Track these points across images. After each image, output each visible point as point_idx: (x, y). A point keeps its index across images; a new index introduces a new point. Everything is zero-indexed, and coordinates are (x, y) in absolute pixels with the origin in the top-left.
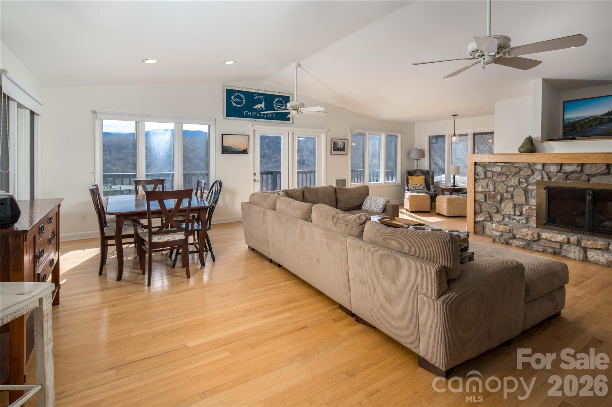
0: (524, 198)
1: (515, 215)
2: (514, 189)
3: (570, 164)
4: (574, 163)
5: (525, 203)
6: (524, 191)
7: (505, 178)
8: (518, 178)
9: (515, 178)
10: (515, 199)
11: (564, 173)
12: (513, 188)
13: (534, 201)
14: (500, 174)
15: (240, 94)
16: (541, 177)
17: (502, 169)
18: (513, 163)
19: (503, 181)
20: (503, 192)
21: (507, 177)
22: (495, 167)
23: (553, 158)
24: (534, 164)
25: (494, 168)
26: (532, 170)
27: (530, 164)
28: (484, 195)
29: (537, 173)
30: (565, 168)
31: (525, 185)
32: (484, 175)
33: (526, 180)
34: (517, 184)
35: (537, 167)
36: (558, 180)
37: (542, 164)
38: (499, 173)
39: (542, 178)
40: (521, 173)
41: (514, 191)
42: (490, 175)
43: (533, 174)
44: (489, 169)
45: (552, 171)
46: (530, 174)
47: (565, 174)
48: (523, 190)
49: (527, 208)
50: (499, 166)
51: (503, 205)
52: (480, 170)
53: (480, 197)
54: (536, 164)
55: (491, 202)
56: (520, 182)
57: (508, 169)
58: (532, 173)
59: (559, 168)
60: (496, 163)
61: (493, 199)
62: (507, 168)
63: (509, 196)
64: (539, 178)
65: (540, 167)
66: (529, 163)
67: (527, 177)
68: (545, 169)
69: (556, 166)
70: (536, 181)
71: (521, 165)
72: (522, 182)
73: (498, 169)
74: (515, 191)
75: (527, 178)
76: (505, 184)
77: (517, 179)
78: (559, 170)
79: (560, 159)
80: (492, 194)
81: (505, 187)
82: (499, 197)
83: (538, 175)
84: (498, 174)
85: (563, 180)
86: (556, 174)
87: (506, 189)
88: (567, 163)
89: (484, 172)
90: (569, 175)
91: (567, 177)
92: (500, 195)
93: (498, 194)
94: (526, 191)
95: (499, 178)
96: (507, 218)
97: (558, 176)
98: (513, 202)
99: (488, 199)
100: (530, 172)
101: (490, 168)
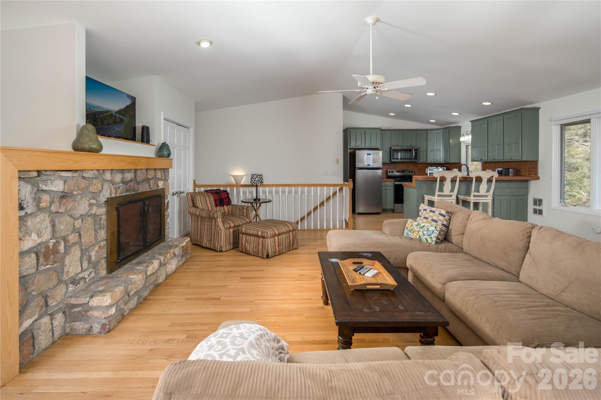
1: (82, 271)
2: (82, 220)
3: (128, 171)
4: (131, 169)
5: (94, 242)
7: (73, 203)
11: (124, 183)
13: (103, 232)
14: (64, 196)
16: (109, 191)
17: (65, 183)
18: (81, 170)
19: (69, 209)
20: (67, 233)
21: (75, 200)
22: (54, 180)
24: (102, 171)
25: (52, 184)
26: (101, 182)
27: (99, 171)
28: (35, 255)
29: (105, 186)
30: (126, 176)
32: (36, 203)
33: (96, 201)
34: (88, 209)
35: (106, 177)
36: (122, 193)
37: (109, 171)
38: (61, 194)
39: (111, 193)
40: (91, 189)
42: (46, 202)
43: (102, 188)
44: (44, 187)
45: (117, 181)
46: (100, 189)
48: (92, 219)
49: (97, 248)
50: (61, 177)
51: (67, 260)
52: (26, 191)
54: (104, 172)
55: (48, 266)
56: (89, 206)
59: (122, 176)
60: (57, 171)
61: (54, 255)
63: (75, 239)
64: (108, 195)
67: (96, 194)
68: (112, 179)
69: (121, 174)
70: (106, 200)
71: (89, 174)
72: (92, 205)
73: (58, 186)
75: (96, 196)
76: (71, 216)
77: (86, 201)
78: (122, 179)
80: (51, 244)
81: (72, 221)
82: (62, 248)
83: (107, 189)
84: (61, 197)
86: (120, 185)
87: (73, 225)
88: (126, 169)
89: (34, 195)
90: (127, 185)
91: (126, 187)
92: (64, 242)
93: (60, 240)
94: (95, 221)
95: (64, 206)
96: (71, 285)
97: (121, 187)
98: (81, 246)
99: (41, 260)
100: (99, 185)
101: (46, 186)
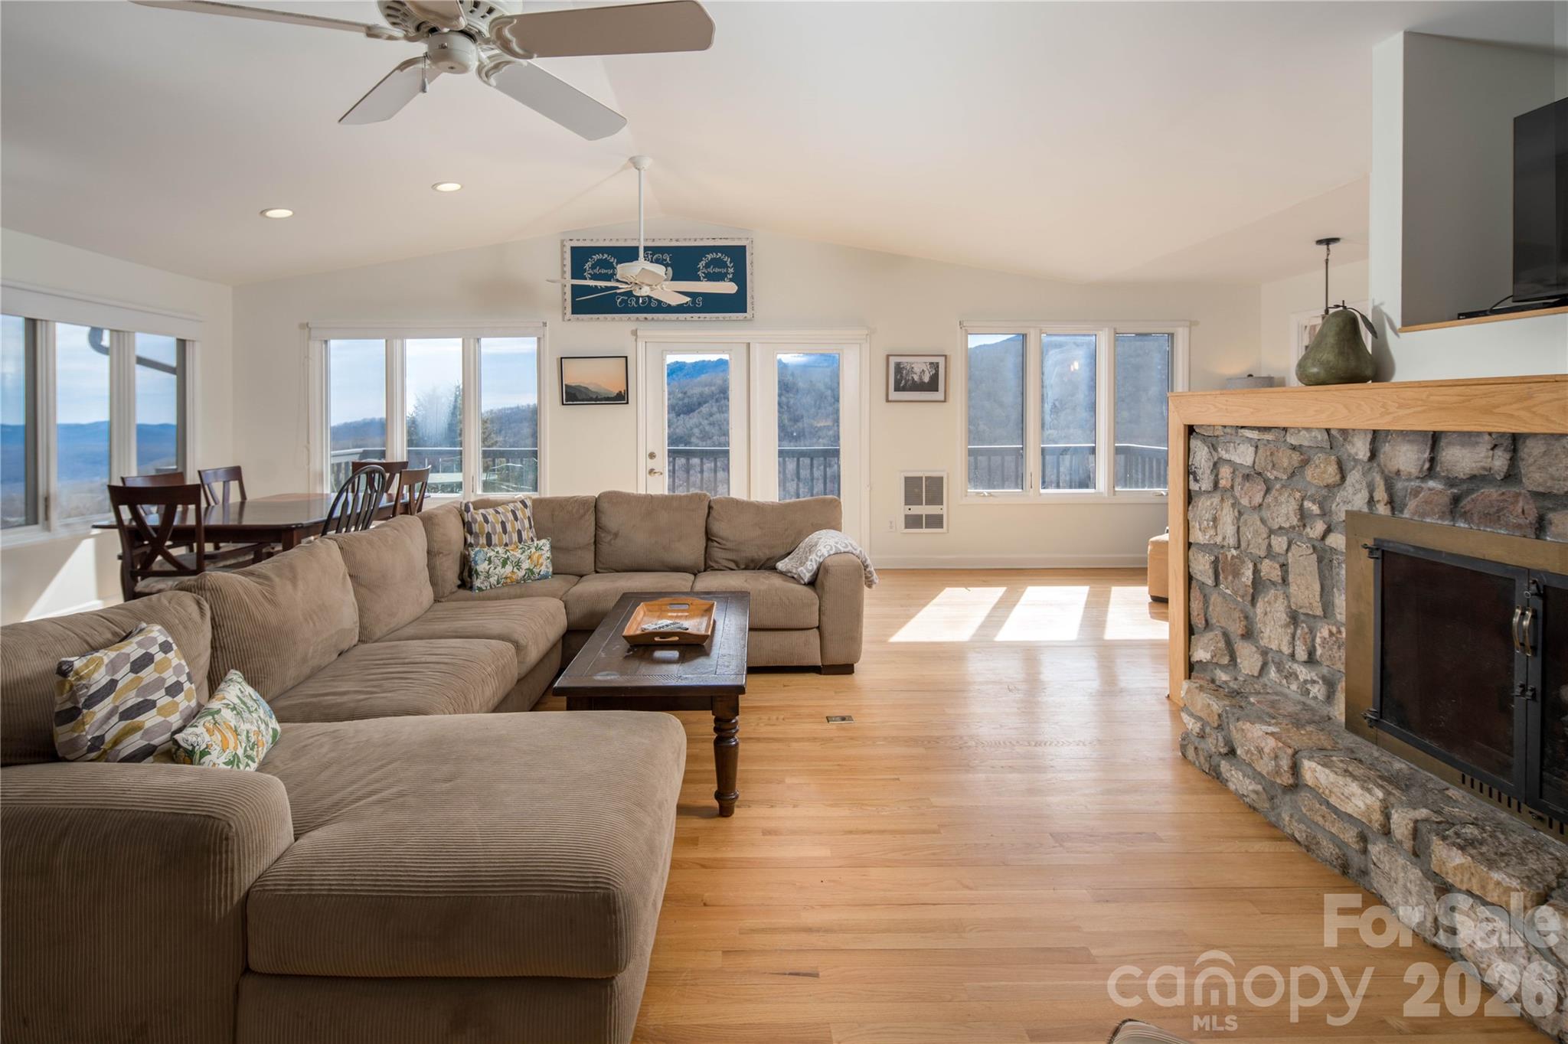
0: (1317, 587)
1: (1294, 657)
2: (1289, 545)
3: (1468, 438)
4: (1477, 434)
5: (1319, 612)
6: (1315, 556)
7: (1262, 493)
8: (1298, 495)
9: (1289, 497)
10: (1293, 589)
11: (1451, 482)
12: (1285, 538)
14: (1251, 475)
15: (606, 256)
16: (1364, 495)
17: (1256, 453)
18: (1285, 429)
19: (1257, 505)
20: (1258, 553)
21: (1268, 491)
22: (1236, 444)
23: (1400, 406)
24: (1344, 432)
25: (1233, 450)
26: (1340, 464)
27: (1333, 432)
28: (1213, 558)
29: (1354, 477)
30: (1449, 457)
31: (1320, 527)
32: (1212, 477)
33: (1321, 507)
34: (1295, 521)
35: (1354, 450)
36: (1422, 515)
37: (1369, 437)
38: (1247, 471)
39: (1371, 501)
40: (1309, 473)
41: (1287, 550)
42: (1227, 480)
43: (1343, 478)
44: (1226, 456)
45: (1402, 468)
46: (1331, 481)
47: (1452, 486)
48: (1311, 550)
49: (1325, 631)
50: (1247, 440)
51: (1260, 605)
52: (1202, 455)
53: (1202, 566)
54: (1352, 437)
55: (1230, 592)
56: (1303, 515)
57: (1272, 454)
58: (1338, 477)
59: (1427, 455)
61: (1234, 578)
62: (1269, 453)
63: (1276, 574)
64: (1359, 502)
65: (1360, 449)
66: (1328, 431)
67: (1324, 492)
68: (1382, 457)
69: (1415, 448)
70: (1350, 515)
71: (1303, 439)
72: (1313, 516)
73: (1243, 455)
74: (1290, 554)
75: (1325, 498)
76: (1263, 521)
77: (1292, 500)
78: (1427, 465)
79: (1424, 411)
80: (1231, 556)
81: (1264, 532)
82: (1249, 574)
83: (1358, 486)
84: (1245, 477)
85: (1441, 518)
86: (1417, 483)
87: (1267, 541)
88: (1455, 432)
89: (1212, 464)
90: (1469, 492)
91: (1456, 500)
92: (1251, 566)
93: (1246, 559)
94: (1324, 557)
95: (1246, 494)
96: (1274, 668)
97: (1423, 494)
98: (1287, 597)
99: (1221, 574)
100: (1331, 472)
101: (1229, 451)
